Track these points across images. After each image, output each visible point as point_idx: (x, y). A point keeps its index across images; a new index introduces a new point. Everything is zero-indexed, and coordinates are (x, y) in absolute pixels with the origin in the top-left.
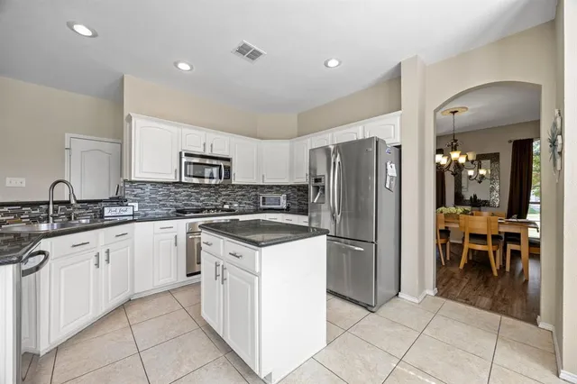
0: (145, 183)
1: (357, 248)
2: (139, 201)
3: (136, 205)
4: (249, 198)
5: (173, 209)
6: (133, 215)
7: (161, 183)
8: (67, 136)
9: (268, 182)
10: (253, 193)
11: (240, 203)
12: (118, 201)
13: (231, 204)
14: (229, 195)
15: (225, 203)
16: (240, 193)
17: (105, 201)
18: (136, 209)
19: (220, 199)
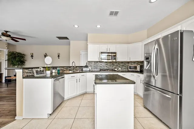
0: (92, 62)
1: (167, 96)
2: (91, 67)
3: (90, 68)
4: (125, 67)
5: (99, 69)
6: (89, 70)
7: (96, 62)
8: (81, 51)
9: (132, 60)
10: (127, 65)
11: (122, 68)
12: (86, 67)
13: (118, 68)
14: (117, 65)
15: (116, 68)
16: (121, 65)
17: (84, 67)
18: (90, 69)
19: (114, 67)
